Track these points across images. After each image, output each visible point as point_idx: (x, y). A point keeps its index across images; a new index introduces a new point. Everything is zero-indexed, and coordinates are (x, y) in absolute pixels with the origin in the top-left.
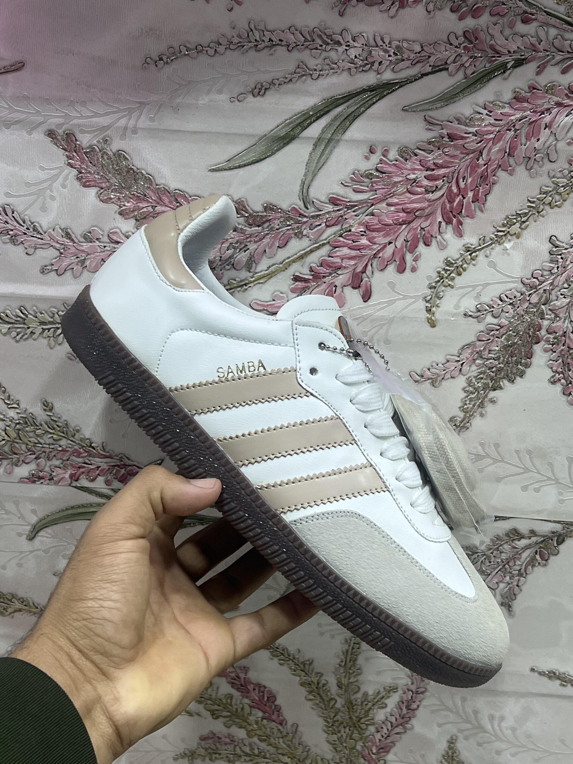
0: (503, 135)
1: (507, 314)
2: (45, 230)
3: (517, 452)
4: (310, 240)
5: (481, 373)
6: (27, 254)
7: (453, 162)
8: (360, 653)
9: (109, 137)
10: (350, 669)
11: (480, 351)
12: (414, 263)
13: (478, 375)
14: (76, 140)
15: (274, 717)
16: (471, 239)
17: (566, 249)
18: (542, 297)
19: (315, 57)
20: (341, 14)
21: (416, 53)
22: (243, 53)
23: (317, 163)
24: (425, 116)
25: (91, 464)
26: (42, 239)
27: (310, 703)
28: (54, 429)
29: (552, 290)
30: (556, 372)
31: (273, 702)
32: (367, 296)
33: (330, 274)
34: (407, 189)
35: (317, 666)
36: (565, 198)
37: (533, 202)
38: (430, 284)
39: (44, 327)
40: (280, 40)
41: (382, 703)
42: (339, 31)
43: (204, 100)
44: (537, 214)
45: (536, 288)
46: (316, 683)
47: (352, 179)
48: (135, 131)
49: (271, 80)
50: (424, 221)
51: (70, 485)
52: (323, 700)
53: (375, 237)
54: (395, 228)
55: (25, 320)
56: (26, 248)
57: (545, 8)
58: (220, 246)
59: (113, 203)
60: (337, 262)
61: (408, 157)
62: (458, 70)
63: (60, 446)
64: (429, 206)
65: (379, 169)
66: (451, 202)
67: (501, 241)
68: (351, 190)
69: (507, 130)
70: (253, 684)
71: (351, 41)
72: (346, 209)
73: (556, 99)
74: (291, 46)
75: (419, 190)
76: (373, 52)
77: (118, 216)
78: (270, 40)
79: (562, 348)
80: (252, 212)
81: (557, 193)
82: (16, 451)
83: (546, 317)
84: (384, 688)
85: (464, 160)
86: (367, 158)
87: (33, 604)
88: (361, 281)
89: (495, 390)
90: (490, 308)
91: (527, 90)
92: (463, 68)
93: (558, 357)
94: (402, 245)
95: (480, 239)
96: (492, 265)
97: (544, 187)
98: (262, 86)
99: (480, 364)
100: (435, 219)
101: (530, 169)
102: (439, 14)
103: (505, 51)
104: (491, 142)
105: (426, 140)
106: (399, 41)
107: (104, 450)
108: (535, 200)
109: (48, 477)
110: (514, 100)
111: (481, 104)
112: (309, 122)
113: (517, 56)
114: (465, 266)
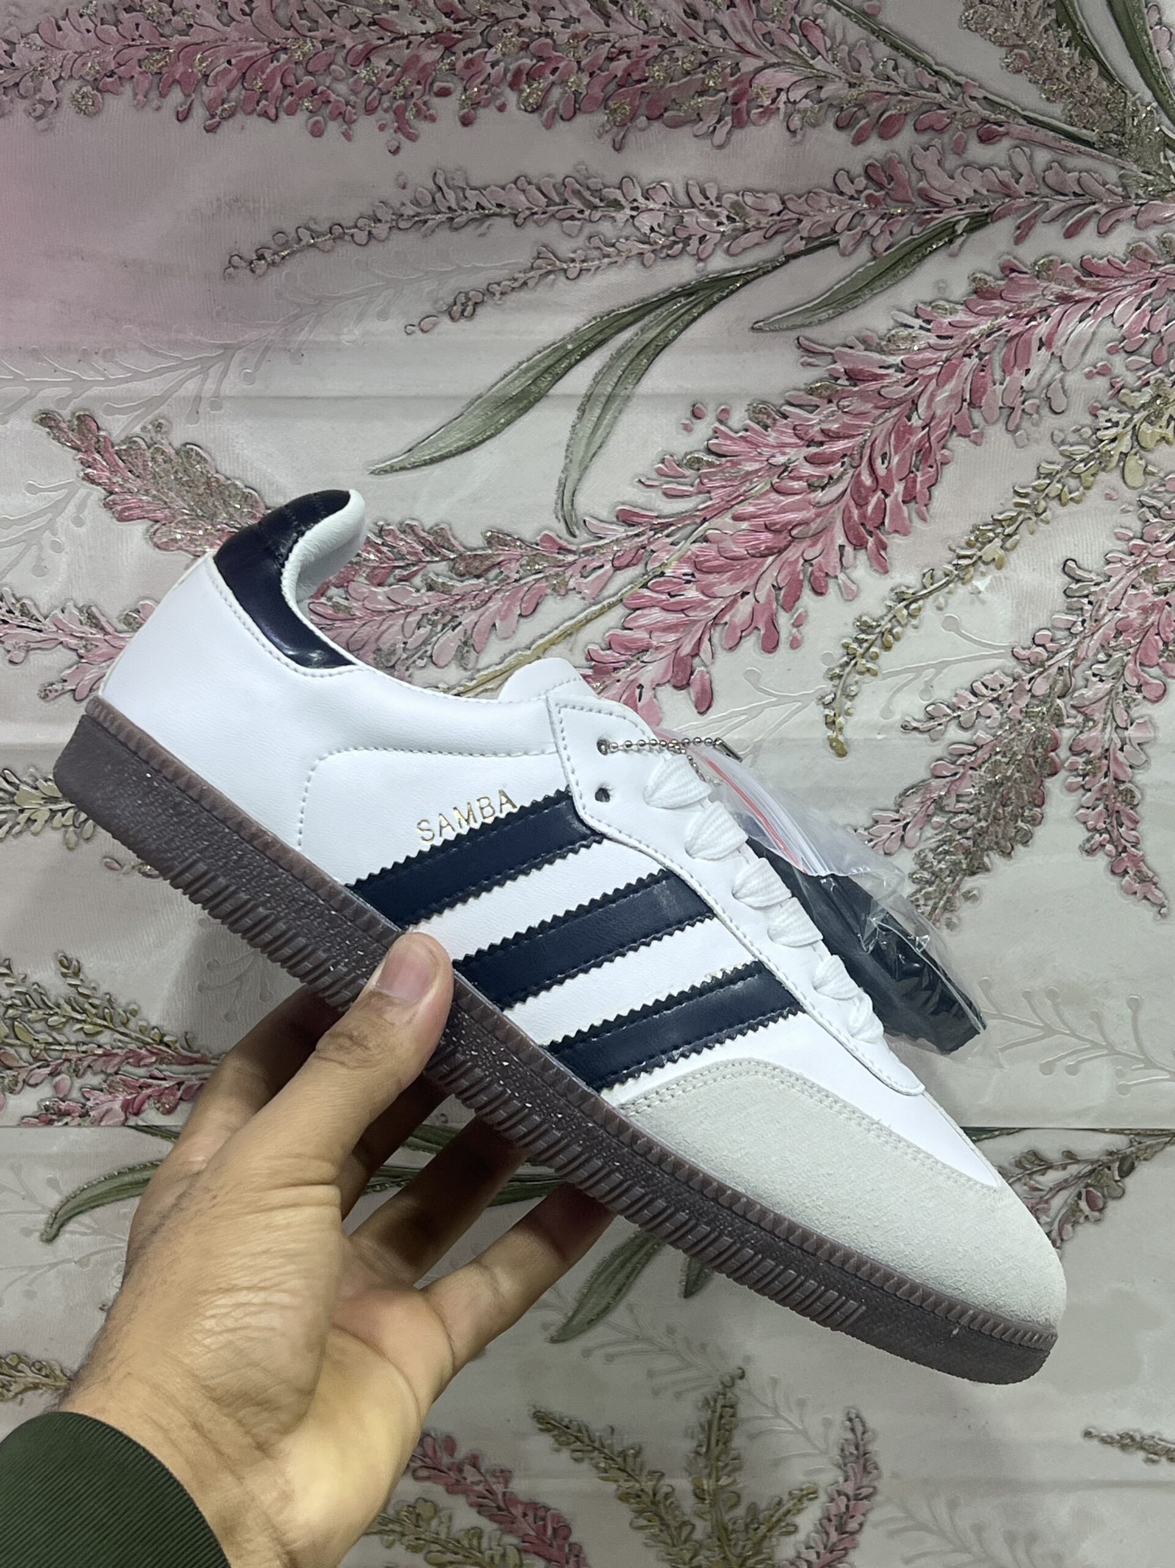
0: (957, 366)
1: (988, 721)
2: (44, 611)
3: (1027, 995)
4: (583, 598)
5: (944, 842)
6: (11, 662)
7: (859, 426)
8: (736, 1426)
9: (163, 417)
10: (718, 1460)
11: (940, 797)
12: (795, 630)
13: (938, 847)
14: (98, 428)
16: (907, 577)
17: (1097, 584)
18: (1055, 682)
19: (570, 235)
20: (617, 146)
21: (772, 215)
22: (425, 236)
23: (589, 444)
24: (798, 339)
25: (164, 1079)
26: (40, 631)
27: (641, 1536)
28: (85, 1011)
29: (1075, 666)
30: (1095, 830)
31: (566, 1538)
32: (704, 703)
33: (629, 662)
34: (772, 486)
35: (651, 1459)
36: (1088, 484)
37: (1026, 496)
38: (830, 670)
39: (54, 807)
40: (499, 206)
42: (616, 181)
43: (352, 333)
44: (1034, 518)
45: (1042, 666)
46: (651, 1493)
47: (659, 472)
48: (217, 402)
49: (484, 286)
50: (810, 546)
51: (124, 1124)
52: (668, 1526)
53: (714, 585)
54: (751, 564)
55: (13, 795)
56: (9, 651)
57: (1023, 110)
58: (401, 622)
59: (180, 548)
60: (642, 640)
61: (769, 422)
62: (857, 244)
63: (100, 1046)
64: (818, 515)
65: (713, 449)
66: (861, 505)
67: (968, 577)
68: (660, 493)
69: (965, 356)
70: (522, 1503)
71: (641, 200)
72: (652, 533)
73: (1057, 288)
74: (522, 216)
75: (796, 485)
76: (686, 219)
78: (479, 206)
79: (1103, 781)
80: (462, 549)
81: (1073, 475)
82: (9, 1063)
83: (1067, 721)
84: (790, 1494)
85: (881, 420)
86: (687, 428)
87: (62, 1371)
88: (692, 673)
89: (973, 874)
90: (954, 711)
91: (1000, 275)
92: (867, 240)
93: (1097, 799)
94: (768, 596)
95: (924, 575)
96: (952, 624)
97: (1044, 465)
98: (468, 299)
99: (940, 825)
100: (832, 540)
101: (1015, 431)
102: (813, 134)
103: (950, 200)
104: (934, 381)
105: (803, 387)
106: (737, 194)
107: (189, 1048)
108: (1029, 490)
109: (79, 1110)
110: (974, 297)
111: (909, 307)
112: (567, 364)
113: (974, 208)
114: (897, 630)
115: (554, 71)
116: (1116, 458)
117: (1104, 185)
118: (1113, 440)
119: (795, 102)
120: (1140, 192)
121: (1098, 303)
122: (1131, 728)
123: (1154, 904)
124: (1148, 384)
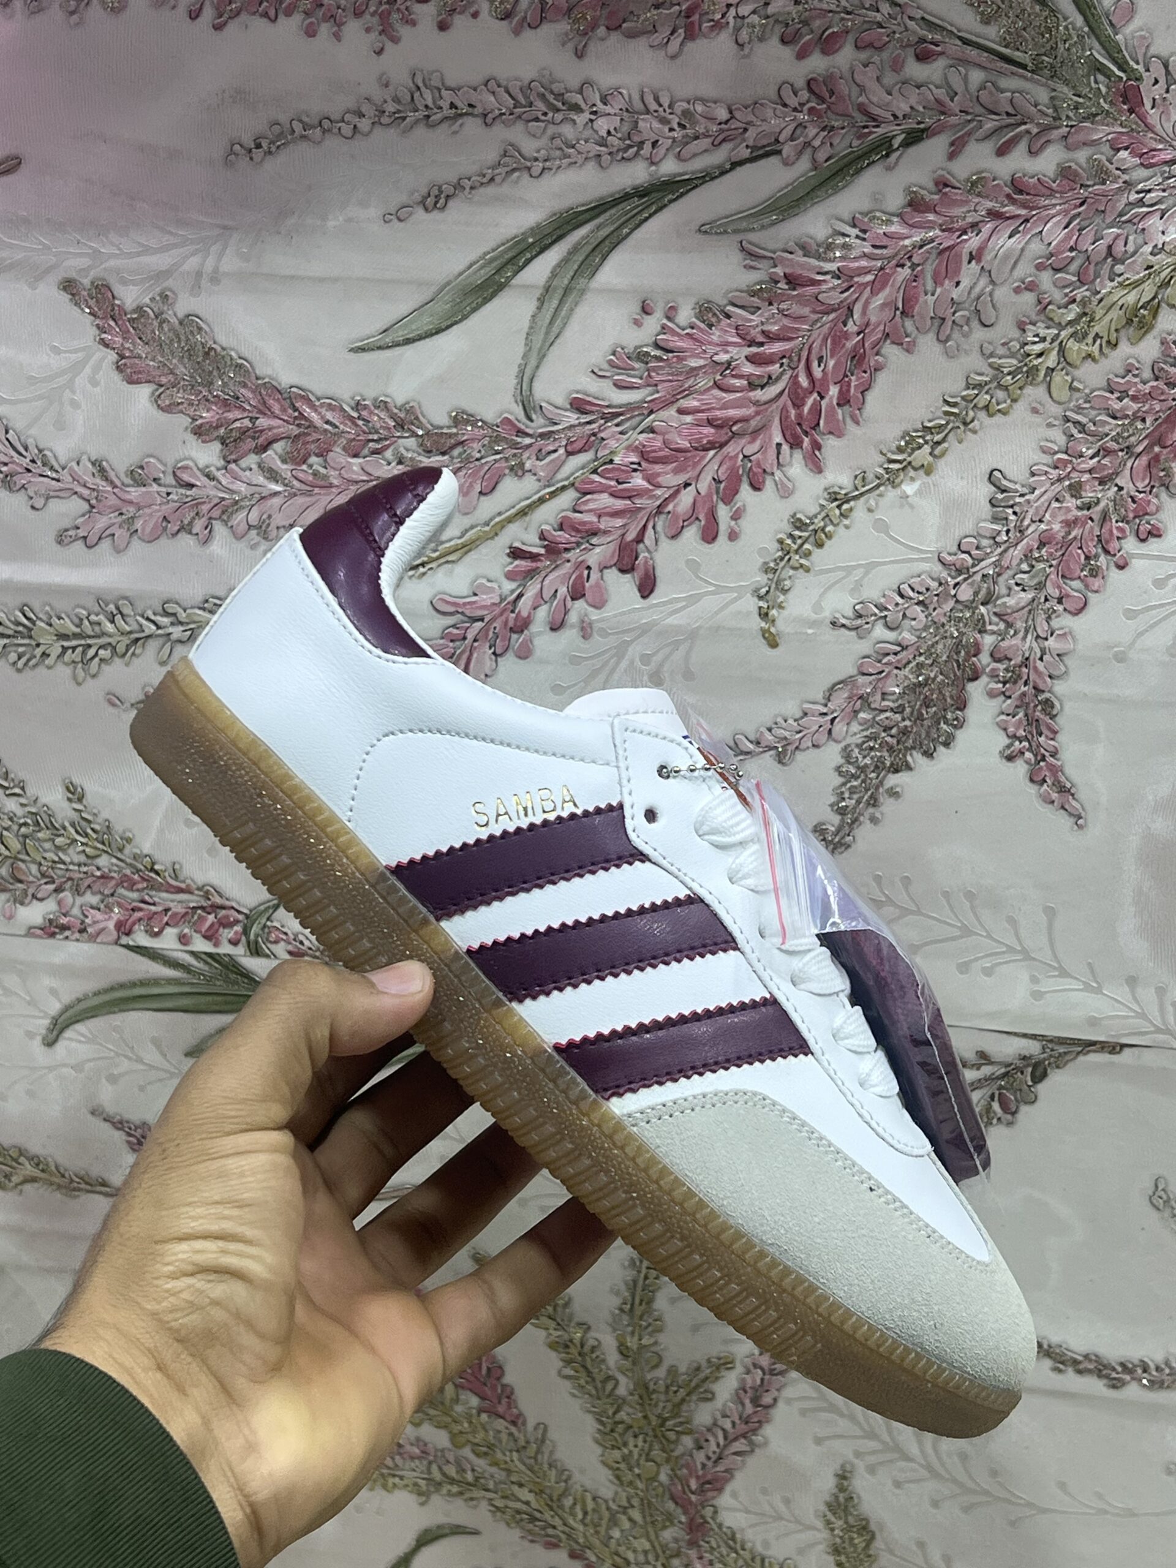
0: (890, 276)
1: (913, 623)
2: (62, 460)
3: (946, 895)
4: (539, 480)
5: (869, 738)
6: (33, 507)
7: (798, 329)
8: (660, 1288)
9: (170, 290)
10: (641, 1319)
11: (868, 694)
12: (733, 523)
13: (864, 742)
14: (114, 297)
15: (501, 1409)
16: (839, 477)
17: (1022, 495)
18: (980, 588)
19: (534, 136)
20: (579, 53)
21: (720, 124)
22: (404, 132)
23: (547, 333)
24: (741, 242)
25: (154, 904)
26: (58, 480)
27: (568, 1384)
28: (87, 835)
29: (999, 575)
30: (1014, 737)
31: (498, 1379)
32: (647, 587)
33: (578, 544)
34: (715, 382)
35: (578, 1311)
36: (1015, 397)
37: (955, 405)
38: (766, 563)
39: (66, 644)
40: (470, 105)
41: (706, 1391)
42: (575, 83)
43: (336, 220)
44: (962, 428)
45: (967, 572)
46: (579, 1345)
47: (611, 363)
48: (215, 279)
49: (456, 180)
50: (749, 443)
51: (116, 942)
52: (594, 1380)
53: (658, 475)
54: (695, 456)
55: (30, 630)
56: (31, 498)
57: (959, 31)
59: (181, 412)
60: (591, 523)
61: (714, 320)
62: (800, 153)
63: (98, 869)
64: (757, 413)
65: (661, 344)
66: (798, 405)
67: (897, 481)
68: (611, 384)
69: (898, 266)
71: (599, 103)
72: (602, 421)
73: (989, 204)
74: (491, 116)
75: (738, 383)
76: (641, 124)
77: (191, 438)
78: (453, 106)
79: (1023, 689)
80: (430, 427)
81: (1000, 386)
82: (22, 877)
83: (989, 627)
84: (709, 1361)
85: (819, 324)
86: (637, 323)
87: (57, 1167)
88: (636, 559)
89: (897, 771)
90: (881, 611)
91: (933, 189)
92: (809, 150)
93: (1017, 707)
94: (710, 488)
95: (856, 477)
96: (881, 527)
99: (866, 721)
100: (770, 438)
101: (946, 341)
102: (760, 49)
103: (888, 115)
104: (869, 288)
105: (744, 288)
106: (689, 103)
107: (176, 878)
108: (958, 400)
109: (78, 926)
110: (909, 209)
111: (847, 216)
112: (528, 255)
113: (911, 124)
114: (829, 528)
116: (1042, 373)
117: (1036, 106)
118: (1040, 355)
119: (743, 17)
120: (1071, 114)
121: (1027, 221)
122: (1051, 640)
123: (1071, 815)
124: (1074, 301)
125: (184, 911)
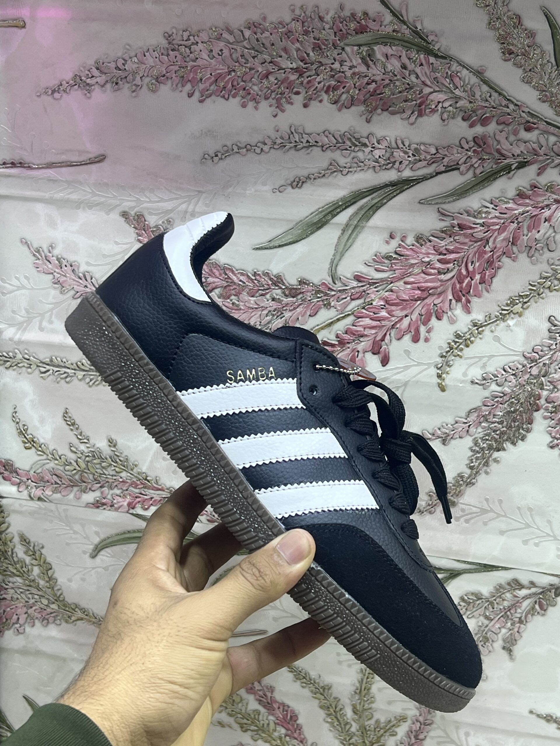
0: (507, 226)
1: (510, 383)
3: (519, 508)
4: (337, 311)
5: (486, 435)
7: (463, 249)
8: (374, 683)
9: (172, 218)
10: (364, 697)
11: (487, 415)
12: (427, 334)
13: (484, 437)
14: (145, 220)
15: (296, 735)
16: (478, 316)
18: (542, 370)
19: (345, 157)
20: (368, 121)
21: (432, 155)
22: (284, 152)
23: (345, 245)
24: (438, 208)
25: (146, 495)
27: (328, 725)
28: (116, 462)
29: (551, 364)
30: (555, 438)
31: (295, 721)
32: (385, 361)
33: (354, 341)
34: (422, 271)
35: (335, 692)
37: (534, 286)
38: (441, 353)
40: (316, 142)
41: (393, 731)
42: (365, 134)
43: (251, 190)
44: (537, 296)
45: (536, 361)
46: (334, 707)
47: (374, 260)
48: (193, 214)
49: (307, 175)
50: (437, 298)
51: (127, 512)
52: (340, 724)
53: (393, 311)
54: (411, 303)
57: (545, 118)
58: (260, 313)
60: (360, 331)
61: (423, 243)
62: (468, 170)
63: (121, 478)
64: (441, 285)
65: (398, 252)
66: (461, 282)
67: (506, 319)
68: (373, 269)
69: (511, 222)
70: (278, 703)
71: (376, 144)
72: (369, 286)
73: (555, 197)
74: (325, 147)
75: (433, 271)
76: (395, 153)
78: (308, 142)
80: (288, 285)
81: (555, 279)
82: (85, 480)
83: (545, 387)
84: (395, 717)
85: (472, 247)
86: (387, 242)
87: (93, 614)
88: (381, 348)
89: (498, 451)
90: (495, 377)
91: (529, 188)
92: (472, 169)
93: (556, 424)
94: (417, 318)
95: (486, 316)
96: (497, 339)
97: (543, 273)
98: (300, 180)
99: (485, 427)
100: (447, 297)
101: (532, 256)
102: (452, 122)
103: (510, 155)
104: (497, 232)
105: (439, 229)
106: (417, 145)
107: (157, 483)
108: (536, 284)
109: (110, 504)
110: (517, 197)
111: (488, 199)
112: (338, 210)
113: (520, 159)
114: (472, 339)
115: (344, 88)
119: (445, 108)
125: (159, 499)
